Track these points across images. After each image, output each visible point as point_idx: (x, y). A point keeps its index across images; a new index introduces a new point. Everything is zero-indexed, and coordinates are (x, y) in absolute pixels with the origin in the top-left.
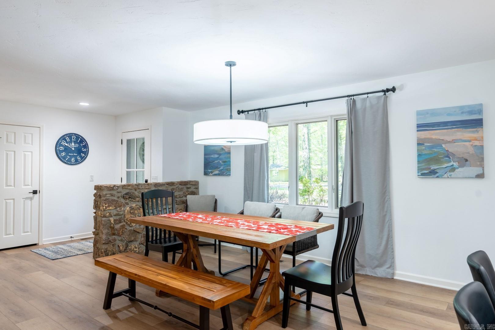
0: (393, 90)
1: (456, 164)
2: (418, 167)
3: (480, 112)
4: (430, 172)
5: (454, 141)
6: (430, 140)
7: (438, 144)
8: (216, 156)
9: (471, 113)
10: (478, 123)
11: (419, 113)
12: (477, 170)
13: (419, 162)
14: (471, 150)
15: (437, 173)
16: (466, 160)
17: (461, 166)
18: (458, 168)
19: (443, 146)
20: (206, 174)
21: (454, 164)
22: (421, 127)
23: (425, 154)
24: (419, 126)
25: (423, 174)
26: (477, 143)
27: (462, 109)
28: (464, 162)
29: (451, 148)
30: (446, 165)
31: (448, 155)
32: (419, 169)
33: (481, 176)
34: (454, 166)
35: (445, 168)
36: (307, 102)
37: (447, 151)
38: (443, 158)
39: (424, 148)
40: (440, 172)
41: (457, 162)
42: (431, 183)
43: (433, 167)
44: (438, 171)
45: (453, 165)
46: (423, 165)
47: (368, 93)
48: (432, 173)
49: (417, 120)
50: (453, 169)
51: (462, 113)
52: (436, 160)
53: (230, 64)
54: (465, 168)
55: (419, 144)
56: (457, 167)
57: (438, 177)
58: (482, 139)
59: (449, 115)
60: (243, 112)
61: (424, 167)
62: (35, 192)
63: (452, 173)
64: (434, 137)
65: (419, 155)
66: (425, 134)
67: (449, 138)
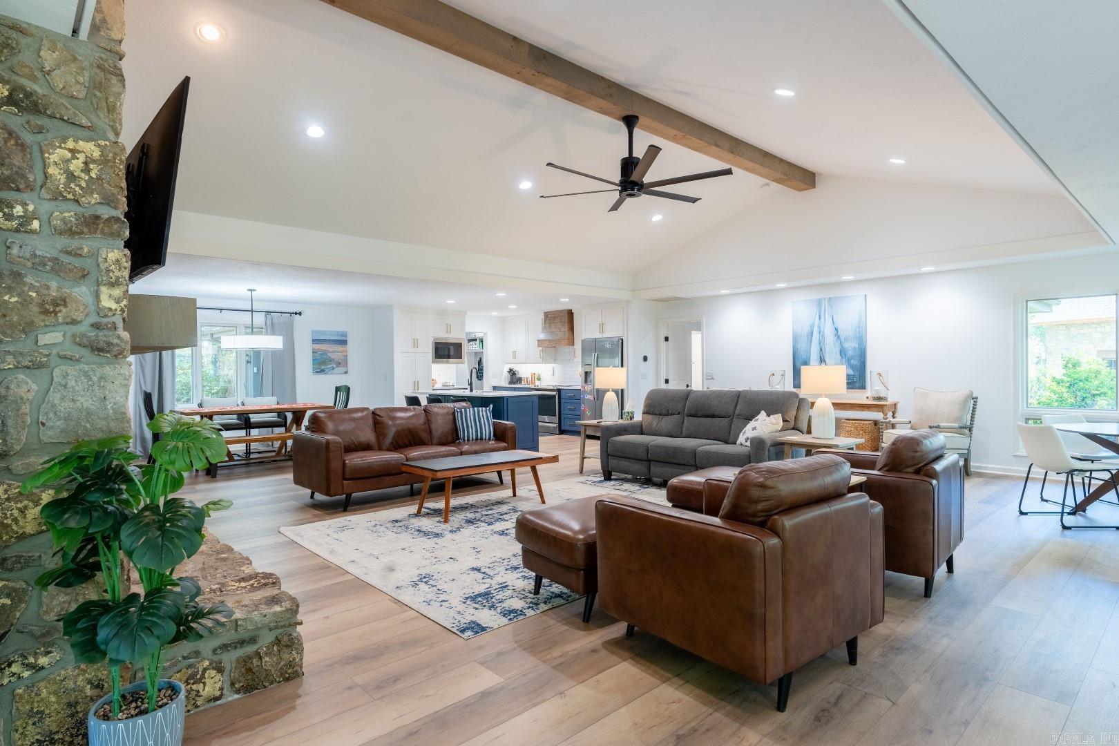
0: (300, 314)
2: (313, 367)
3: (346, 336)
4: (320, 371)
5: (334, 352)
6: (319, 350)
7: (325, 353)
9: (342, 336)
10: (344, 342)
11: (313, 332)
12: (344, 369)
13: (313, 364)
14: (342, 358)
17: (337, 367)
19: (328, 354)
21: (334, 365)
22: (315, 341)
23: (317, 359)
24: (313, 340)
25: (317, 372)
26: (345, 354)
27: (338, 333)
28: (339, 364)
29: (332, 356)
30: (329, 366)
31: (331, 360)
32: (314, 369)
33: (346, 373)
34: (334, 367)
35: (329, 368)
36: (222, 309)
37: (330, 357)
38: (328, 362)
39: (316, 355)
40: (327, 370)
42: (322, 377)
43: (323, 367)
44: (324, 370)
46: (316, 366)
47: (282, 313)
48: (322, 371)
49: (313, 336)
50: (333, 369)
51: (338, 335)
52: (323, 362)
53: (252, 290)
54: (339, 368)
55: (313, 352)
57: (324, 374)
58: (346, 352)
59: (331, 335)
61: (316, 368)
63: (333, 371)
64: (322, 349)
65: (314, 360)
66: (317, 346)
67: (331, 350)
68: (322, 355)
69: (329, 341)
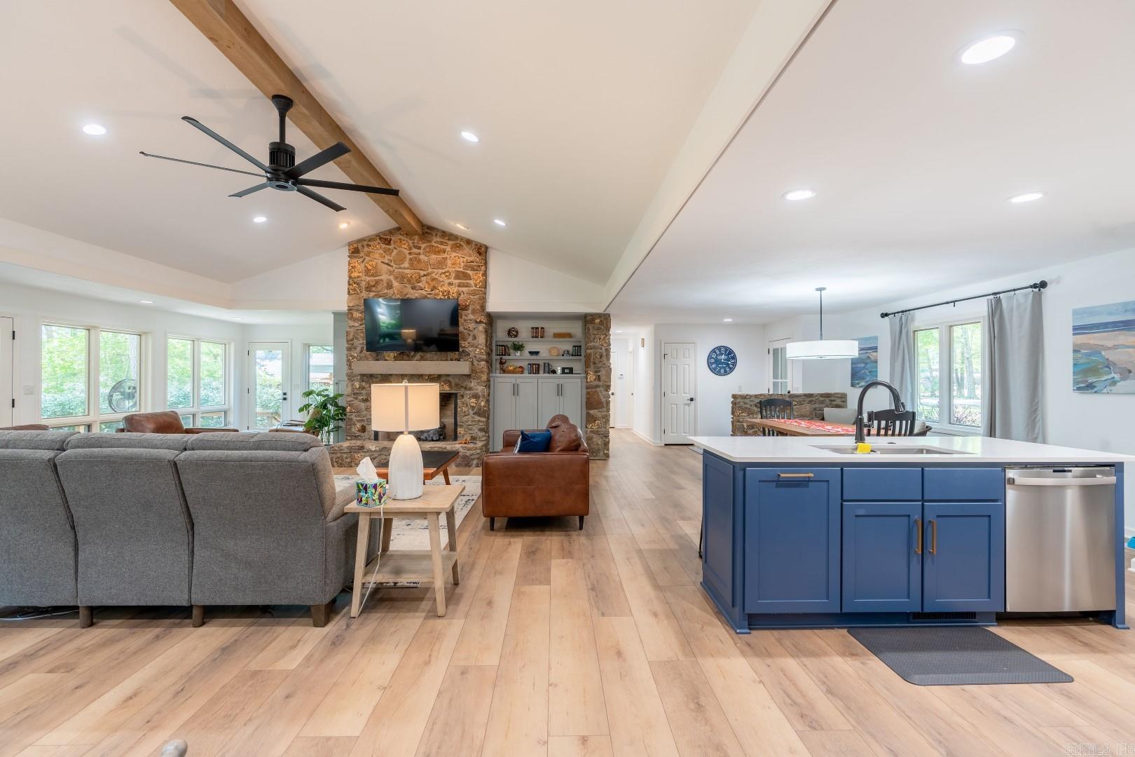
1: (1117, 377)
2: (1074, 379)
4: (1087, 386)
5: (1115, 347)
6: (1087, 346)
7: (1096, 350)
8: (863, 365)
11: (1075, 312)
13: (1075, 373)
15: (1095, 387)
16: (1130, 372)
17: (1124, 378)
18: (1119, 382)
19: (1103, 353)
20: (853, 385)
21: (1115, 376)
22: (1078, 330)
23: (1081, 364)
25: (1079, 389)
27: (1125, 308)
29: (1112, 356)
30: (1105, 378)
31: (1108, 365)
32: (1075, 382)
34: (1115, 379)
35: (1105, 381)
36: (954, 302)
37: (1108, 359)
38: (1102, 368)
39: (1080, 356)
41: (1119, 375)
42: (1089, 399)
43: (1091, 380)
44: (1096, 385)
45: (1113, 378)
46: (1079, 378)
47: (1014, 290)
48: (1089, 387)
49: (1074, 320)
50: (1114, 383)
51: (1126, 311)
52: (1094, 370)
53: (821, 290)
54: (1128, 381)
55: (1075, 351)
56: (1119, 379)
57: (1095, 392)
59: (1110, 314)
60: (886, 315)
61: (1080, 380)
62: (692, 400)
63: (1113, 388)
64: (1092, 342)
65: (1075, 365)
66: (1082, 339)
67: (1109, 344)
68: (1089, 355)
69: (1104, 326)
